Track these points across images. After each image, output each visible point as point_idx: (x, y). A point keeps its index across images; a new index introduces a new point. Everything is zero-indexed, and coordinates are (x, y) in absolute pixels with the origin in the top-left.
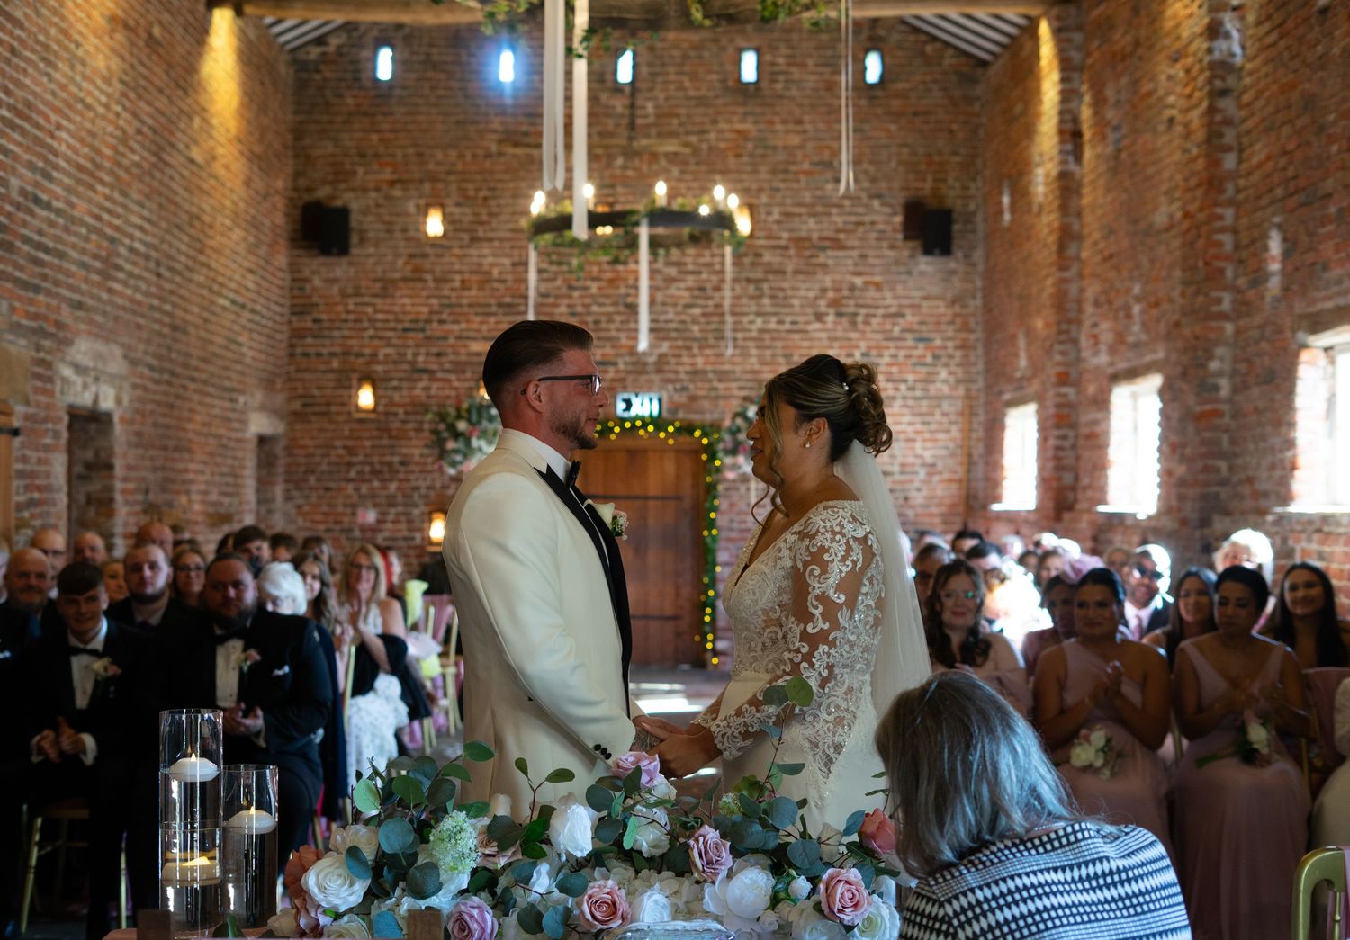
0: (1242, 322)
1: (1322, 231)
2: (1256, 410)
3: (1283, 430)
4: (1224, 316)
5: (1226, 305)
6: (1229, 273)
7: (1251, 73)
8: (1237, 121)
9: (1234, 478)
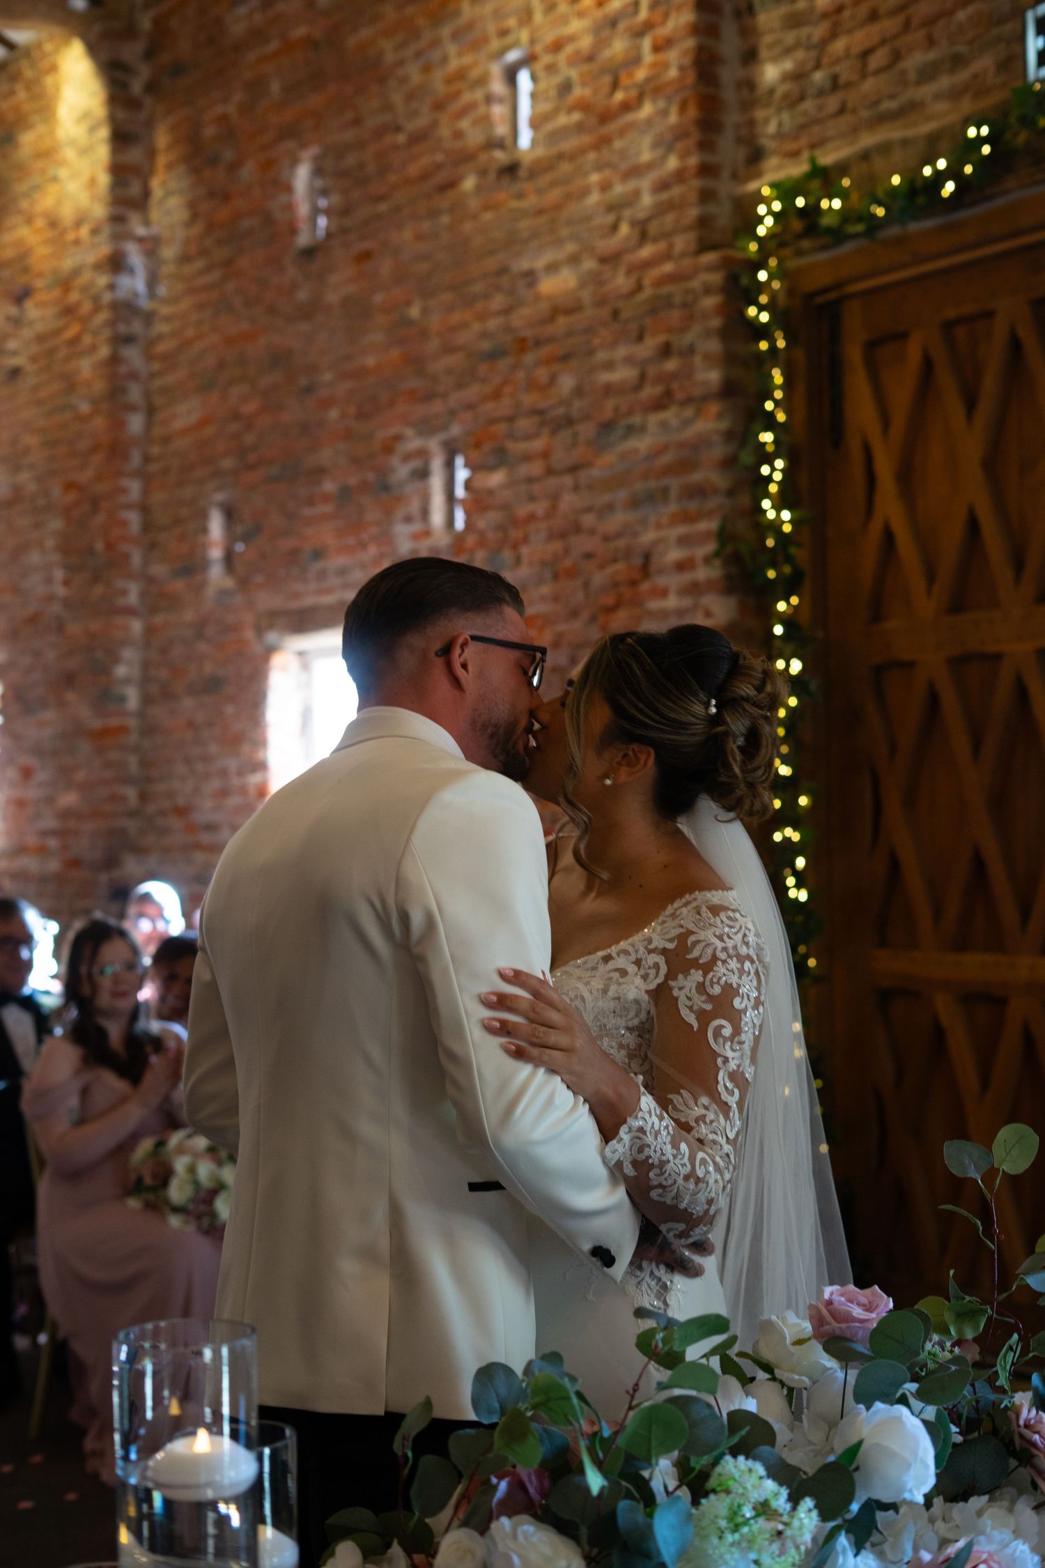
0: (159, 619)
1: (307, 512)
2: (191, 724)
3: (245, 748)
4: (130, 611)
5: (133, 596)
6: (136, 559)
7: (167, 319)
8: (144, 374)
9: (151, 808)
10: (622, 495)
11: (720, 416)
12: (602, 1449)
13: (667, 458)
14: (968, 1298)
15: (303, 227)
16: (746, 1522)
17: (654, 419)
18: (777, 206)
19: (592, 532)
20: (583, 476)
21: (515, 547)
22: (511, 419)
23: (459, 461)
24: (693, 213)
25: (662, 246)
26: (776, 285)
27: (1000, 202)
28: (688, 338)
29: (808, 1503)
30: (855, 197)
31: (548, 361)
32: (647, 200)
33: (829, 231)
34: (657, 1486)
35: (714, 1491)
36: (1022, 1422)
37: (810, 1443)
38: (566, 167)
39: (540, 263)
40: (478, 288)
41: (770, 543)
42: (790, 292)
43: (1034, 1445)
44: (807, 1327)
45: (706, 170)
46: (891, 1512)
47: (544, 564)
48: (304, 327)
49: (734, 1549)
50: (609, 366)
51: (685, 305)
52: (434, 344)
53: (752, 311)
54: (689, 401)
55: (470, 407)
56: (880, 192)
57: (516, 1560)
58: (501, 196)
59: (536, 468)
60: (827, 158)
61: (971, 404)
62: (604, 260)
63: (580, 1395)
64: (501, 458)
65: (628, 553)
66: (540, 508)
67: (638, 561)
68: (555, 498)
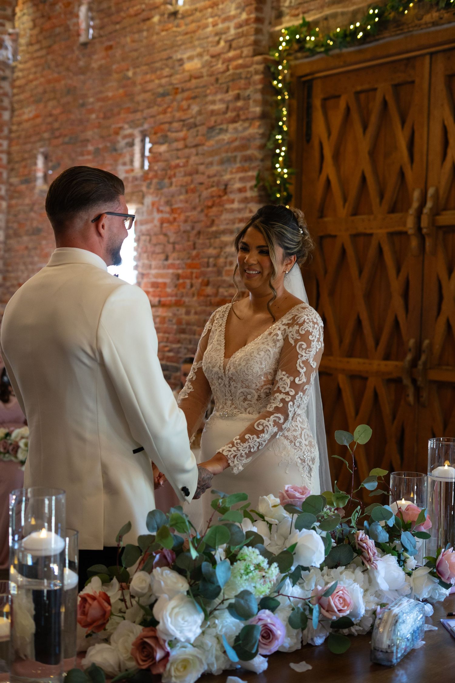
0: (14, 202)
1: (80, 158)
2: (27, 248)
4: (2, 198)
5: (3, 191)
6: (5, 175)
7: (22, 70)
8: (10, 94)
9: (8, 284)
10: (216, 158)
11: (259, 127)
12: (196, 542)
13: (237, 143)
14: (341, 492)
15: (83, 33)
16: (251, 572)
17: (231, 126)
18: (288, 38)
19: (203, 173)
20: (200, 149)
21: (170, 178)
22: (170, 123)
23: (147, 140)
24: (252, 38)
25: (238, 52)
26: (286, 71)
27: (381, 42)
28: (248, 92)
29: (275, 565)
30: (320, 36)
31: (188, 99)
32: (232, 32)
33: (309, 49)
34: (217, 557)
35: (240, 560)
36: (359, 539)
37: (277, 545)
38: (198, 14)
39: (185, 56)
40: (158, 65)
41: (278, 182)
42: (292, 75)
43: (363, 547)
44: (278, 501)
45: (258, 20)
46: (307, 571)
47: (182, 186)
48: (82, 77)
49: (246, 582)
50: (213, 102)
51: (246, 78)
52: (139, 88)
53: (275, 82)
54: (247, 119)
55: (153, 116)
56: (331, 35)
57: (162, 583)
58: (170, 25)
59: (180, 145)
60: (310, 18)
61: (365, 128)
62: (213, 56)
63: (189, 522)
64: (165, 139)
65: (218, 184)
66: (181, 162)
67: (223, 187)
68: (188, 157)
